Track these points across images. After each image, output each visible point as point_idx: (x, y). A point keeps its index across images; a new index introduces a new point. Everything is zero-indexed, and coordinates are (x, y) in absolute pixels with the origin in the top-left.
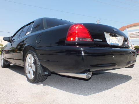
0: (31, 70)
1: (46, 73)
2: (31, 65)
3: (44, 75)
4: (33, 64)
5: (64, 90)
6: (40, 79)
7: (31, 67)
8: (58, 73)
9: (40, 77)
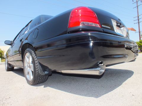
0: (30, 70)
1: (46, 73)
2: (30, 65)
3: (44, 75)
4: (31, 63)
5: (68, 92)
6: (40, 80)
7: (30, 67)
8: (60, 71)
9: (40, 77)
